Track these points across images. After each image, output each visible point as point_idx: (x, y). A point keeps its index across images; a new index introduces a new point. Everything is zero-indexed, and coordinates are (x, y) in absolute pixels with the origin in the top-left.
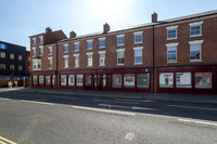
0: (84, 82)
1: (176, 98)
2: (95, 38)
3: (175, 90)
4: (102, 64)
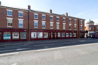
3: (37, 39)
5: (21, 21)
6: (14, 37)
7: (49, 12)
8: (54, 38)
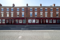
6: (20, 22)
7: (40, 6)
8: (43, 23)
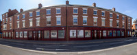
0: (28, 36)
1: (77, 43)
2: (34, 11)
3: (77, 39)
4: (38, 25)
5: (59, 18)
8: (98, 38)
